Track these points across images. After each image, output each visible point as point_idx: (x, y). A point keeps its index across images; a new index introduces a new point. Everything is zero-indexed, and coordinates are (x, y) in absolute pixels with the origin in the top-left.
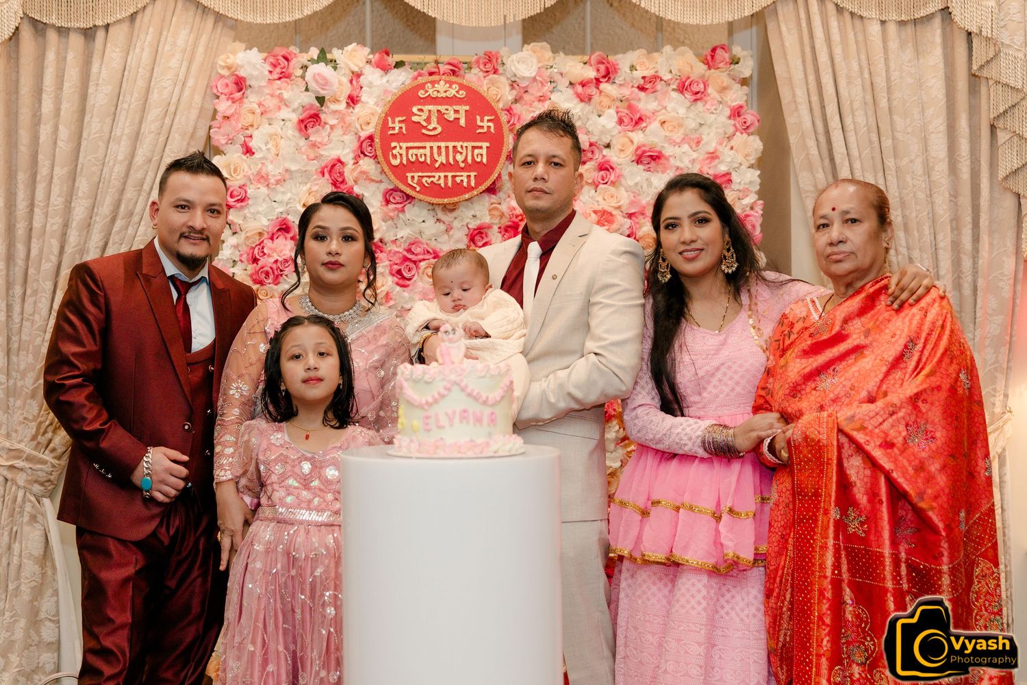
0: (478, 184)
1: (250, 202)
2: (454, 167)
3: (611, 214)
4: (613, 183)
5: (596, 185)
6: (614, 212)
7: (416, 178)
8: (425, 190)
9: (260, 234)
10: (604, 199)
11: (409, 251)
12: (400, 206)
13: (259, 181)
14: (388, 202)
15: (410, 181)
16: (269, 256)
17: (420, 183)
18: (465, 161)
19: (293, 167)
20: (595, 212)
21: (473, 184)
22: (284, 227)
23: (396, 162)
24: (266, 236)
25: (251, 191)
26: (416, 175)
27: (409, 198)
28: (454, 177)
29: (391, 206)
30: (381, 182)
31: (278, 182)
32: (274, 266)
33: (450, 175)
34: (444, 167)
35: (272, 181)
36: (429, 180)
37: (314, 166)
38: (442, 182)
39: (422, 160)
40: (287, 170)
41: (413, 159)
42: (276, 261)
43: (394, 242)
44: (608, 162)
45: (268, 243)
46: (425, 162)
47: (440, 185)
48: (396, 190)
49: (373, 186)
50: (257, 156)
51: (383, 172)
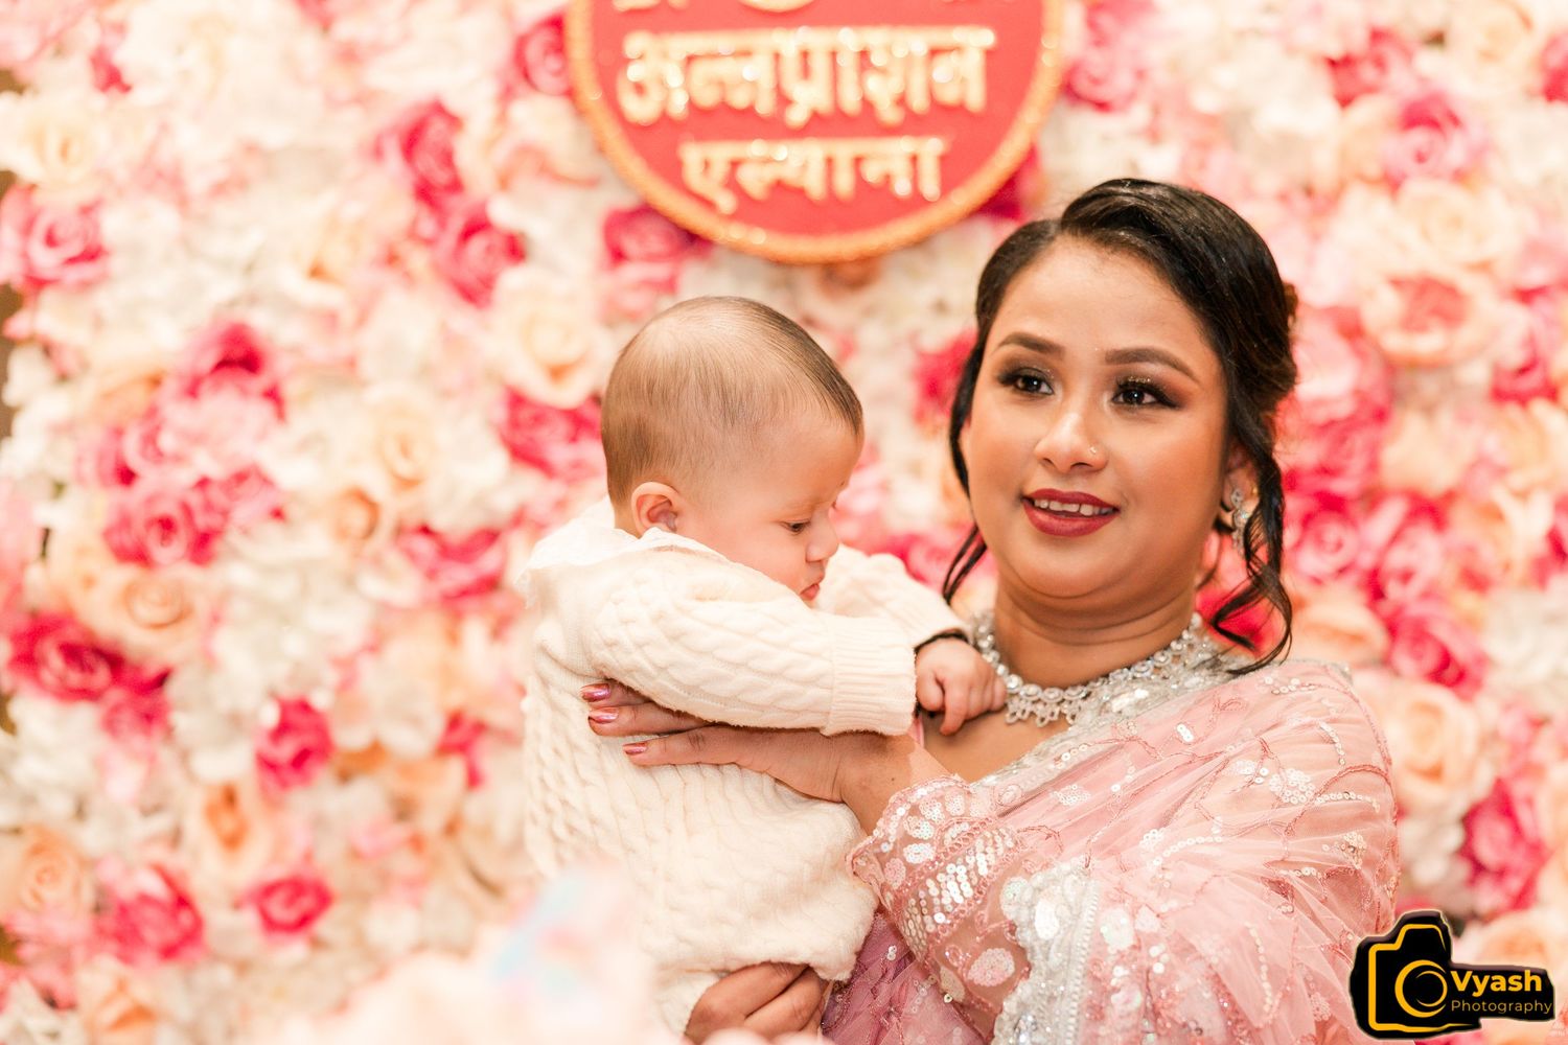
0: (948, 184)
1: (116, 264)
2: (864, 122)
3: (1451, 291)
4: (1460, 177)
5: (1392, 183)
6: (1467, 283)
7: (720, 170)
8: (749, 209)
9: (155, 382)
10: (1425, 234)
12: (660, 271)
13: (149, 188)
14: (618, 256)
15: (693, 175)
16: (179, 459)
17: (732, 184)
18: (901, 101)
19: (274, 136)
20: (1397, 283)
21: (930, 186)
22: (238, 353)
23: (640, 109)
24: (171, 386)
25: (113, 226)
26: (722, 153)
27: (692, 241)
28: (858, 161)
29: (632, 272)
30: (592, 183)
31: (219, 190)
32: (195, 500)
33: (844, 150)
34: (822, 125)
35: (197, 184)
36: (769, 174)
37: (350, 131)
38: (814, 185)
39: (740, 100)
40: (252, 149)
41: (708, 98)
42: (203, 483)
44: (1437, 98)
45: (179, 415)
46: (749, 112)
47: (800, 192)
48: (646, 211)
49: (563, 202)
50: (141, 97)
51: (600, 149)
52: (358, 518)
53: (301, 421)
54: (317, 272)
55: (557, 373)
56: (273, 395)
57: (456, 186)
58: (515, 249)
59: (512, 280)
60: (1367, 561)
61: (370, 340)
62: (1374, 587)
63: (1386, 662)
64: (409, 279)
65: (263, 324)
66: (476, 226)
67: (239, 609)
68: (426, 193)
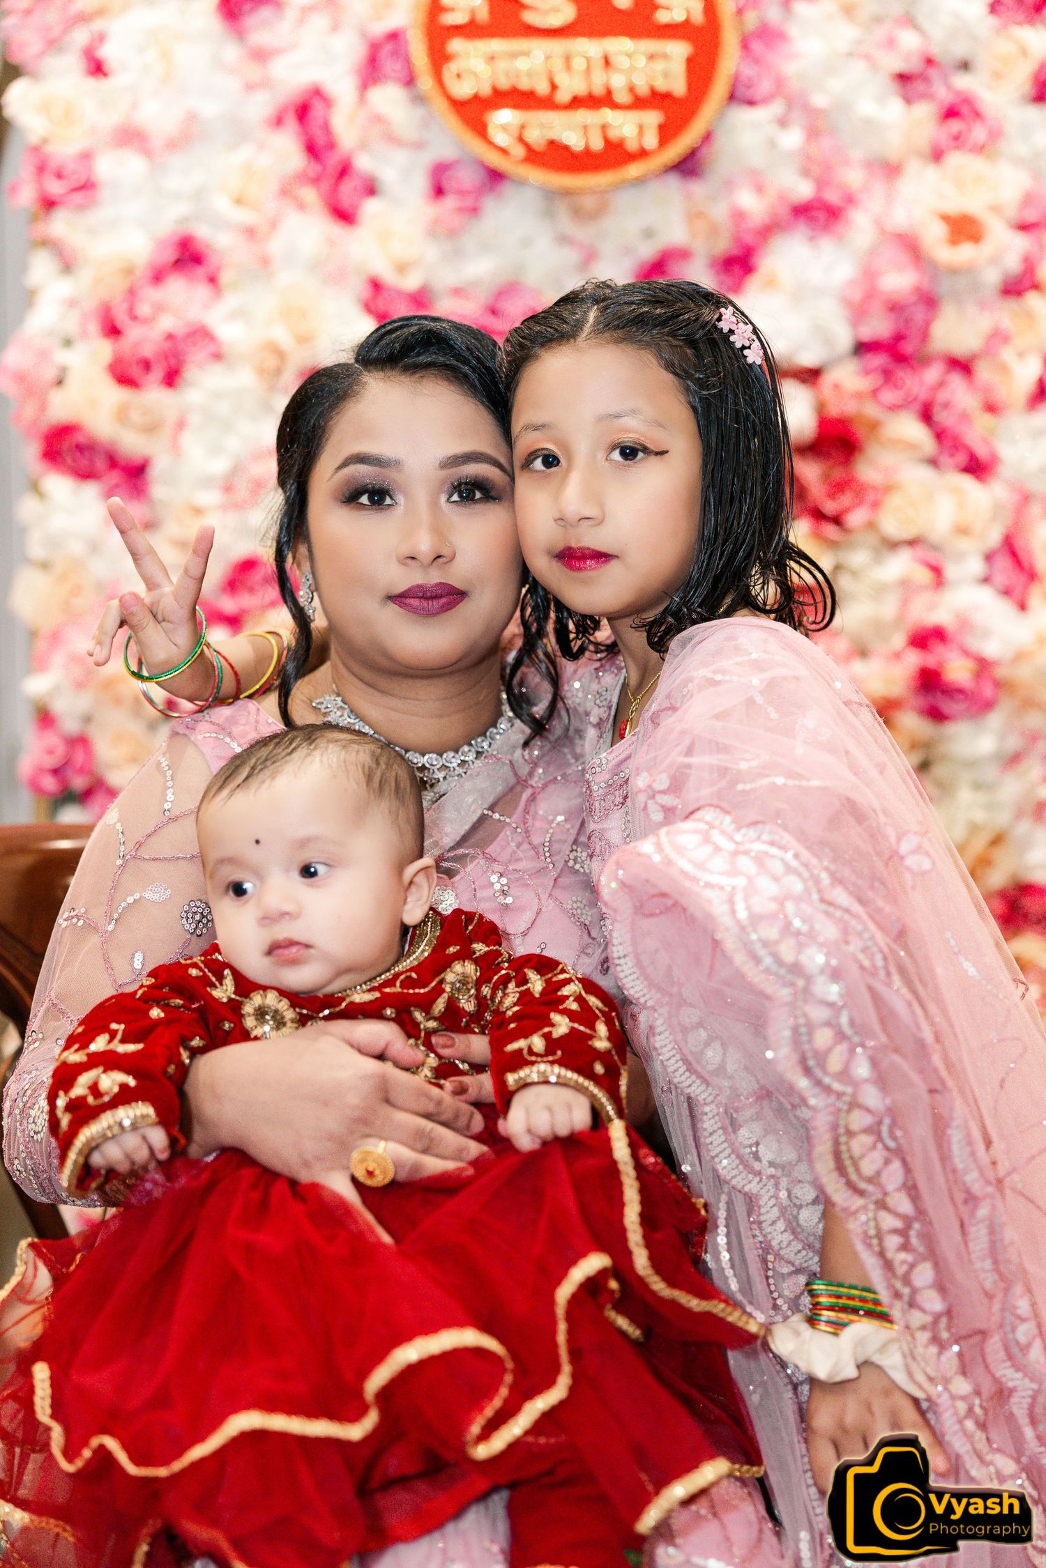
1: (104, 194)
3: (976, 223)
4: (982, 149)
5: (937, 155)
6: (986, 219)
9: (129, 271)
10: (959, 188)
11: (494, 311)
12: (470, 201)
13: (123, 144)
14: (440, 192)
16: (151, 321)
19: (209, 109)
20: (946, 218)
22: (188, 253)
25: (103, 168)
27: (496, 177)
29: (450, 202)
31: (172, 145)
32: (165, 348)
35: (158, 141)
37: (261, 106)
40: (193, 118)
42: (170, 336)
43: (457, 292)
44: (965, 100)
45: (149, 294)
49: (400, 157)
50: (117, 79)
52: (272, 362)
53: (231, 301)
54: (239, 201)
55: (402, 268)
56: (212, 280)
57: (331, 145)
58: (371, 189)
59: (370, 208)
60: (923, 395)
61: (275, 246)
62: (926, 415)
63: (933, 462)
64: (301, 206)
65: (203, 232)
66: (344, 170)
67: (194, 420)
68: (312, 150)
